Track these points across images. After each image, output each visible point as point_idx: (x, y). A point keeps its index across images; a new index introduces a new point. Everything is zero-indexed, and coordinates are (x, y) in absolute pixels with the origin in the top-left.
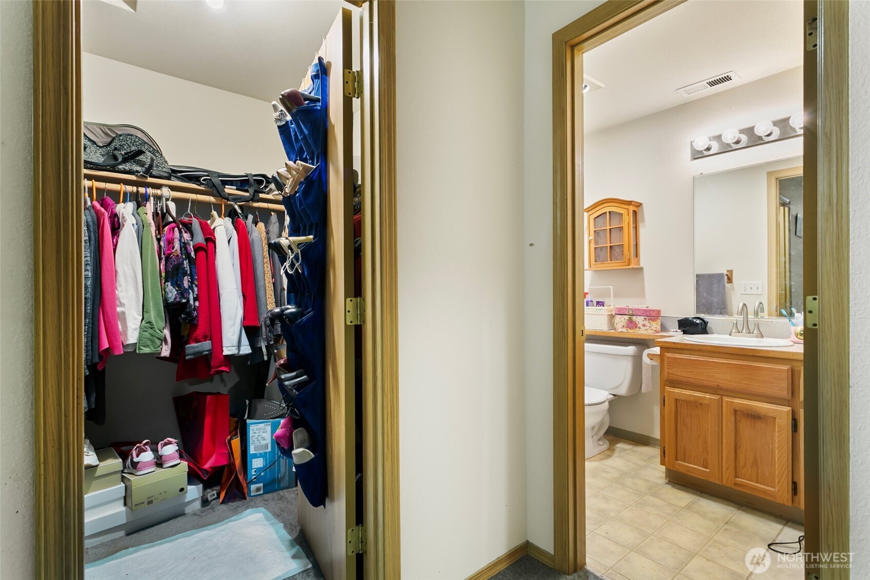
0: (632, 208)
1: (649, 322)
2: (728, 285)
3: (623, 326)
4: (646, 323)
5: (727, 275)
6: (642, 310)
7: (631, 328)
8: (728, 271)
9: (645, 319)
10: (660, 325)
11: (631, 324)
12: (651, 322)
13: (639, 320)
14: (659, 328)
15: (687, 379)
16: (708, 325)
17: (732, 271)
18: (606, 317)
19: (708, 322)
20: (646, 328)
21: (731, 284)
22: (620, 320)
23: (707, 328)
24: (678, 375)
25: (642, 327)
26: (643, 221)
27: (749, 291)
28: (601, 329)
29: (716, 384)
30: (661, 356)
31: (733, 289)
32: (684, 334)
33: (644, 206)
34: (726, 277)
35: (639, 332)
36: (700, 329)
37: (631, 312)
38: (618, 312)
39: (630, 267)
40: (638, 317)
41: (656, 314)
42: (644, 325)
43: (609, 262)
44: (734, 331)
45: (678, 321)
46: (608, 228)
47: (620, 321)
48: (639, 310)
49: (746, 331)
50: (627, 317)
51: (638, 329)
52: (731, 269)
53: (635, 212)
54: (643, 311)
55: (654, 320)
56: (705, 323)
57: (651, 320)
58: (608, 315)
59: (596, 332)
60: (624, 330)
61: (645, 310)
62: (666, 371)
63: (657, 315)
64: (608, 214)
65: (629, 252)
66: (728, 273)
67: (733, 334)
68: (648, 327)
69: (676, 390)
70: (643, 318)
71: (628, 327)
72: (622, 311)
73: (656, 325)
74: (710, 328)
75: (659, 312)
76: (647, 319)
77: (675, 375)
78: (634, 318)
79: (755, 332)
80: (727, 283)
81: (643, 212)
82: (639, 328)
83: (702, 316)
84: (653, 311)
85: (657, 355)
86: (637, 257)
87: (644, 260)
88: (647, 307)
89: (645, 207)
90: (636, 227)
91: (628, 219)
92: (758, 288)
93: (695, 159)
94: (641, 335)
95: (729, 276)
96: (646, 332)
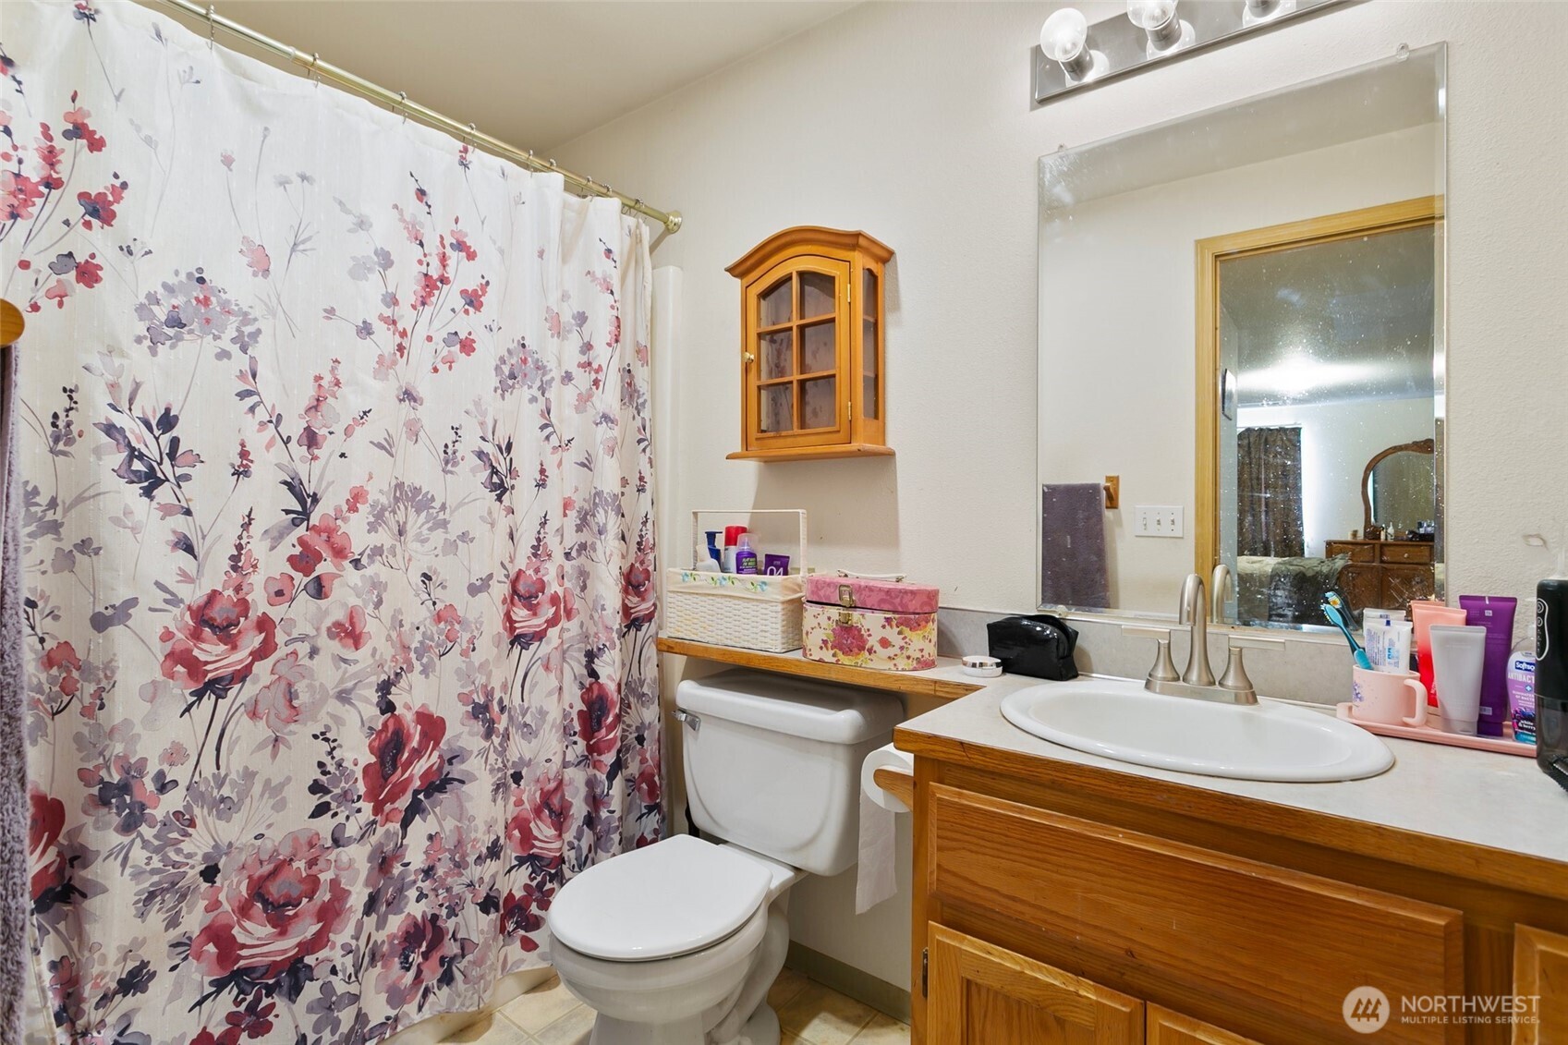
0: (860, 261)
1: (900, 633)
2: (1108, 514)
3: (825, 642)
4: (891, 633)
5: (1107, 489)
6: (880, 590)
7: (848, 651)
8: (1109, 479)
9: (888, 620)
10: (934, 639)
11: (849, 638)
12: (907, 631)
13: (871, 623)
14: (931, 650)
15: (1010, 903)
16: (1079, 642)
17: (1117, 478)
18: (780, 607)
19: (1077, 633)
20: (891, 651)
21: (1115, 510)
22: (814, 623)
23: (1075, 653)
24: (974, 883)
25: (877, 647)
26: (897, 307)
27: (1153, 530)
28: (763, 646)
29: (1121, 943)
30: (917, 785)
31: (1119, 522)
32: (1005, 671)
33: (900, 258)
34: (1104, 492)
35: (870, 665)
36: (1055, 660)
37: (846, 597)
38: (813, 593)
39: (854, 446)
40: (868, 614)
41: (924, 604)
42: (885, 643)
43: (796, 431)
44: (1160, 673)
45: (989, 626)
46: (795, 322)
47: (819, 623)
48: (870, 589)
49: (1199, 676)
50: (834, 612)
51: (867, 653)
52: (1116, 475)
53: (872, 280)
54: (882, 595)
55: (914, 626)
56: (1070, 636)
57: (907, 623)
58: (783, 603)
59: (749, 657)
60: (827, 656)
61: (888, 592)
62: (934, 858)
63: (927, 609)
64: (795, 281)
65: (851, 397)
66: (1109, 484)
67: (1158, 684)
68: (896, 650)
69: (971, 946)
70: (880, 616)
71: (838, 646)
72: (822, 593)
73: (922, 641)
74: (1083, 653)
75: (932, 596)
76: (894, 623)
77: (966, 879)
78: (856, 616)
79: (1230, 681)
80: (1107, 508)
81: (897, 279)
82: (870, 651)
83: (1059, 611)
84: (913, 593)
85: (903, 777)
86: (876, 417)
87: (900, 428)
88: (898, 580)
89: (902, 262)
90: (876, 324)
91: (850, 292)
92: (1173, 521)
93: (1044, 102)
94: (873, 674)
95: (1111, 490)
96: (890, 665)
